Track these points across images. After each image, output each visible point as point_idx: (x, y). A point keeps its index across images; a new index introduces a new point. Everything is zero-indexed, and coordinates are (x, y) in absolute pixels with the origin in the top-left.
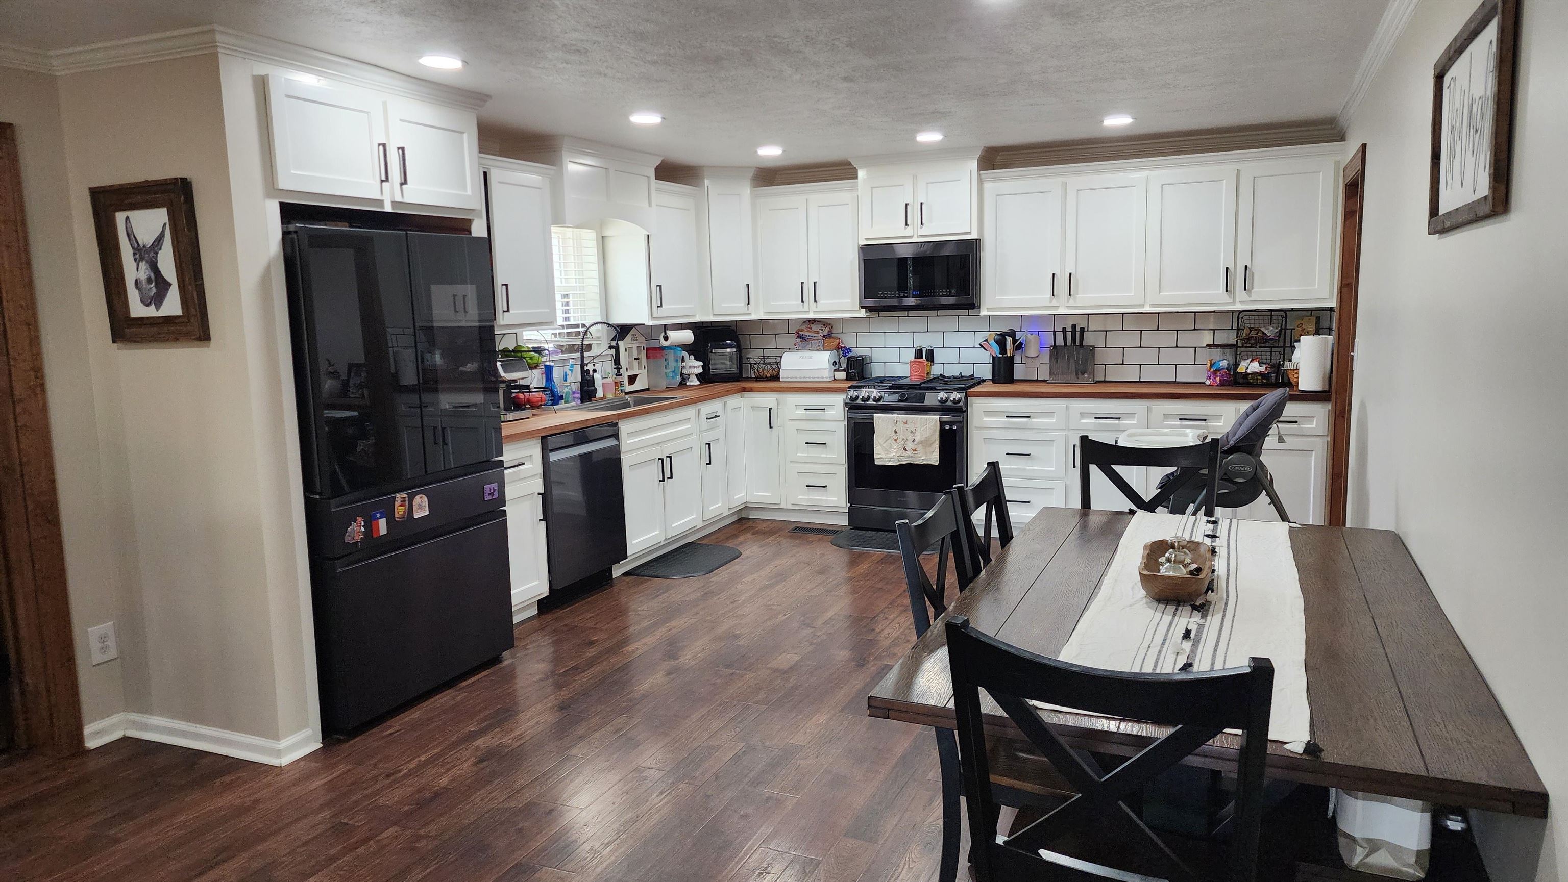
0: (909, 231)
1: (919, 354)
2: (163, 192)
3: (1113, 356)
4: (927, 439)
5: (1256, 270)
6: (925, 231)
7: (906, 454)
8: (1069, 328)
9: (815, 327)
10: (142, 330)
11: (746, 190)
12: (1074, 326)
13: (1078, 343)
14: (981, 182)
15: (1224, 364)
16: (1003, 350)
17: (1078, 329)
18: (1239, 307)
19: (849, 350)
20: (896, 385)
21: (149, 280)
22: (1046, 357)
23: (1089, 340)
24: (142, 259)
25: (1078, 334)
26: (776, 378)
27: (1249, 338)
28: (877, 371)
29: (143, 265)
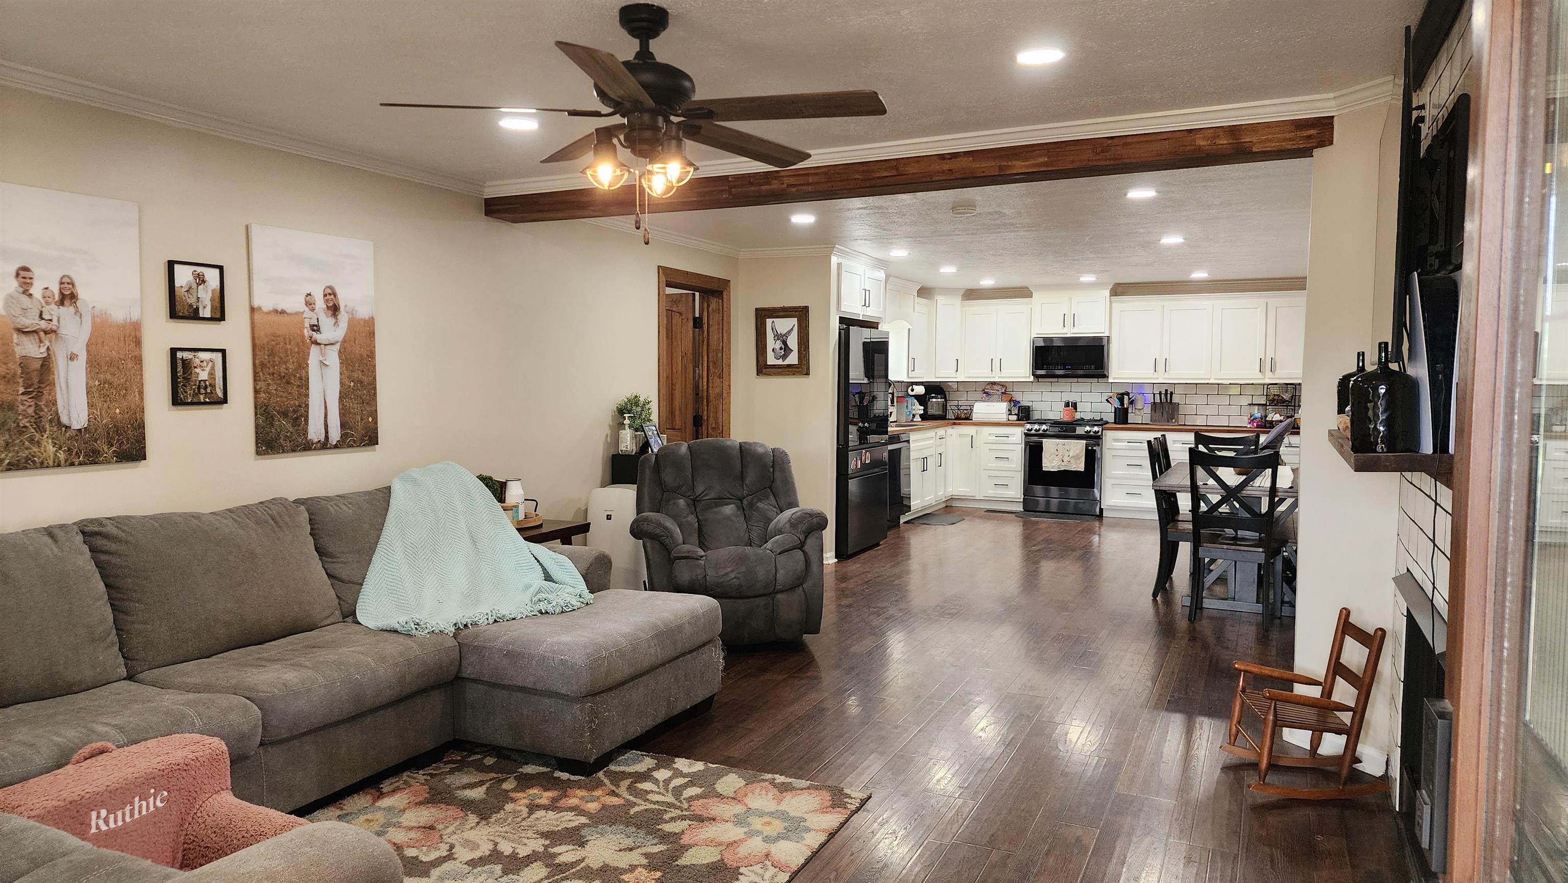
0: (1065, 330)
1: (1067, 405)
2: (796, 311)
3: (1191, 410)
4: (1077, 455)
5: (1278, 360)
6: (1075, 330)
7: (1063, 464)
8: (1163, 392)
9: (995, 387)
10: (773, 370)
11: (957, 301)
12: (1166, 391)
13: (1169, 401)
14: (1111, 302)
15: (1259, 415)
16: (1122, 404)
17: (1169, 392)
18: (1268, 381)
19: (1019, 402)
20: (1055, 423)
21: (781, 349)
22: (1148, 409)
23: (1176, 399)
24: (778, 339)
25: (1169, 395)
26: (968, 418)
27: (1273, 400)
28: (1036, 416)
29: (779, 342)
